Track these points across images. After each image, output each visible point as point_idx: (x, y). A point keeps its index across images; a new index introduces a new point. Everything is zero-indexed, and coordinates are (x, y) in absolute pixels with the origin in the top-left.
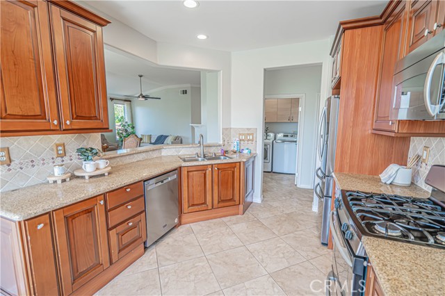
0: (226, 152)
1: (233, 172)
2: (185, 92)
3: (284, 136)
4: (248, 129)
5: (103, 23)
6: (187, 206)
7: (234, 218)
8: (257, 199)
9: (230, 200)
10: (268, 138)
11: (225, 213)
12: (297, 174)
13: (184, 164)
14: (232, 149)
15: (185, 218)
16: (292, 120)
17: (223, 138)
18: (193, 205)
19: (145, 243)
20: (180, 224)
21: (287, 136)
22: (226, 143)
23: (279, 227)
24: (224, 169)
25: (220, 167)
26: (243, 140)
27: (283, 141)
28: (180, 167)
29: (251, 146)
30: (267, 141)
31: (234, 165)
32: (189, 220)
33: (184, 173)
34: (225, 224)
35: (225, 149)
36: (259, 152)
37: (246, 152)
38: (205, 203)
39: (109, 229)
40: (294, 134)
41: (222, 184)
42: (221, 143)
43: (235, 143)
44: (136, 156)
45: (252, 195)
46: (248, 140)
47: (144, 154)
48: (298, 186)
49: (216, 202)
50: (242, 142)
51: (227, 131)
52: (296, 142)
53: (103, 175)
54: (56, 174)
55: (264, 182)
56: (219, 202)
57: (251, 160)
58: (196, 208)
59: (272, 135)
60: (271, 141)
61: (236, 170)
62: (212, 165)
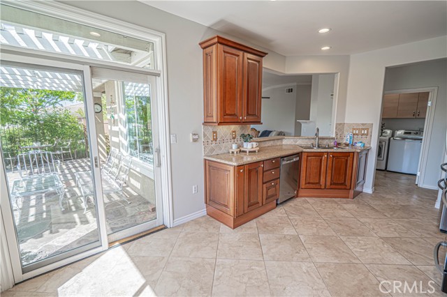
0: (339, 144)
1: (347, 161)
2: (290, 90)
3: (405, 133)
4: (363, 124)
5: (262, 55)
6: (304, 183)
7: (344, 200)
8: (368, 189)
9: (341, 184)
10: (383, 134)
11: (336, 195)
12: (418, 174)
13: (305, 150)
14: (344, 142)
15: (302, 192)
16: (419, 115)
17: (336, 132)
18: (309, 183)
19: (277, 200)
20: (297, 196)
21: (410, 133)
22: (339, 137)
23: (392, 213)
24: (337, 158)
25: (335, 155)
26: (357, 135)
27: (404, 139)
28: (302, 152)
29: (365, 140)
30: (382, 138)
31: (348, 154)
32: (305, 194)
33: (304, 157)
34: (336, 203)
35: (338, 142)
36: (374, 145)
37: (359, 145)
38: (319, 183)
39: (263, 183)
40: (420, 132)
41: (335, 169)
42: (334, 136)
43: (348, 137)
44: (267, 142)
45: (363, 185)
46: (363, 134)
47: (272, 142)
48: (420, 186)
49: (328, 183)
50: (355, 136)
51: (340, 126)
52: (421, 139)
53: (255, 152)
54: (234, 148)
55: (376, 178)
56: (331, 184)
57: (364, 153)
58: (312, 186)
59: (389, 132)
60: (388, 138)
61: (350, 159)
62: (328, 153)
